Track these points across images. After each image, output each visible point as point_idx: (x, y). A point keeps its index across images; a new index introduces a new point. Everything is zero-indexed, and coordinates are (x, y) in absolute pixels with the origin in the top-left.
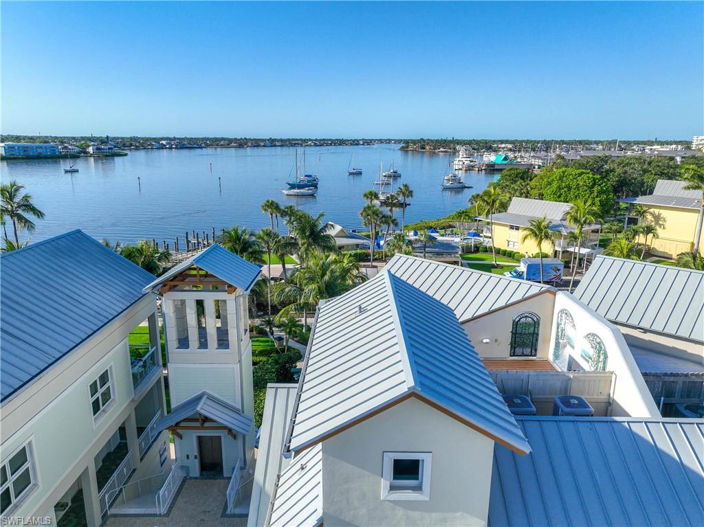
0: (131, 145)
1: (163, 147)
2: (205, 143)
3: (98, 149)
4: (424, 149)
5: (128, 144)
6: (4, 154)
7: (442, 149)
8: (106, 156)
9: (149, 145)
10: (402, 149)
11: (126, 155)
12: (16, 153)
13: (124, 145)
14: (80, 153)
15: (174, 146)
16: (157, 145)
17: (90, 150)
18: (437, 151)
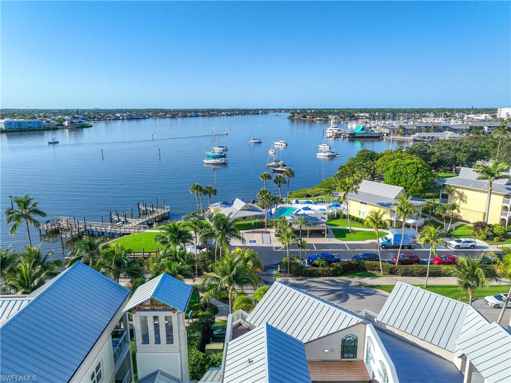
0: (95, 117)
1: (117, 119)
2: (148, 115)
3: (71, 122)
4: (306, 118)
5: (92, 116)
6: (4, 128)
7: (318, 118)
8: (77, 127)
9: (108, 117)
10: (290, 118)
11: (91, 126)
12: (13, 127)
13: (90, 118)
14: (58, 125)
15: (125, 118)
16: (114, 117)
17: (66, 123)
18: (314, 119)
